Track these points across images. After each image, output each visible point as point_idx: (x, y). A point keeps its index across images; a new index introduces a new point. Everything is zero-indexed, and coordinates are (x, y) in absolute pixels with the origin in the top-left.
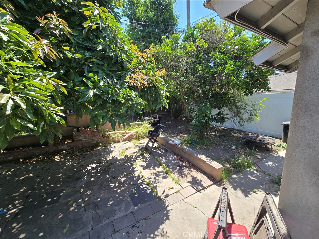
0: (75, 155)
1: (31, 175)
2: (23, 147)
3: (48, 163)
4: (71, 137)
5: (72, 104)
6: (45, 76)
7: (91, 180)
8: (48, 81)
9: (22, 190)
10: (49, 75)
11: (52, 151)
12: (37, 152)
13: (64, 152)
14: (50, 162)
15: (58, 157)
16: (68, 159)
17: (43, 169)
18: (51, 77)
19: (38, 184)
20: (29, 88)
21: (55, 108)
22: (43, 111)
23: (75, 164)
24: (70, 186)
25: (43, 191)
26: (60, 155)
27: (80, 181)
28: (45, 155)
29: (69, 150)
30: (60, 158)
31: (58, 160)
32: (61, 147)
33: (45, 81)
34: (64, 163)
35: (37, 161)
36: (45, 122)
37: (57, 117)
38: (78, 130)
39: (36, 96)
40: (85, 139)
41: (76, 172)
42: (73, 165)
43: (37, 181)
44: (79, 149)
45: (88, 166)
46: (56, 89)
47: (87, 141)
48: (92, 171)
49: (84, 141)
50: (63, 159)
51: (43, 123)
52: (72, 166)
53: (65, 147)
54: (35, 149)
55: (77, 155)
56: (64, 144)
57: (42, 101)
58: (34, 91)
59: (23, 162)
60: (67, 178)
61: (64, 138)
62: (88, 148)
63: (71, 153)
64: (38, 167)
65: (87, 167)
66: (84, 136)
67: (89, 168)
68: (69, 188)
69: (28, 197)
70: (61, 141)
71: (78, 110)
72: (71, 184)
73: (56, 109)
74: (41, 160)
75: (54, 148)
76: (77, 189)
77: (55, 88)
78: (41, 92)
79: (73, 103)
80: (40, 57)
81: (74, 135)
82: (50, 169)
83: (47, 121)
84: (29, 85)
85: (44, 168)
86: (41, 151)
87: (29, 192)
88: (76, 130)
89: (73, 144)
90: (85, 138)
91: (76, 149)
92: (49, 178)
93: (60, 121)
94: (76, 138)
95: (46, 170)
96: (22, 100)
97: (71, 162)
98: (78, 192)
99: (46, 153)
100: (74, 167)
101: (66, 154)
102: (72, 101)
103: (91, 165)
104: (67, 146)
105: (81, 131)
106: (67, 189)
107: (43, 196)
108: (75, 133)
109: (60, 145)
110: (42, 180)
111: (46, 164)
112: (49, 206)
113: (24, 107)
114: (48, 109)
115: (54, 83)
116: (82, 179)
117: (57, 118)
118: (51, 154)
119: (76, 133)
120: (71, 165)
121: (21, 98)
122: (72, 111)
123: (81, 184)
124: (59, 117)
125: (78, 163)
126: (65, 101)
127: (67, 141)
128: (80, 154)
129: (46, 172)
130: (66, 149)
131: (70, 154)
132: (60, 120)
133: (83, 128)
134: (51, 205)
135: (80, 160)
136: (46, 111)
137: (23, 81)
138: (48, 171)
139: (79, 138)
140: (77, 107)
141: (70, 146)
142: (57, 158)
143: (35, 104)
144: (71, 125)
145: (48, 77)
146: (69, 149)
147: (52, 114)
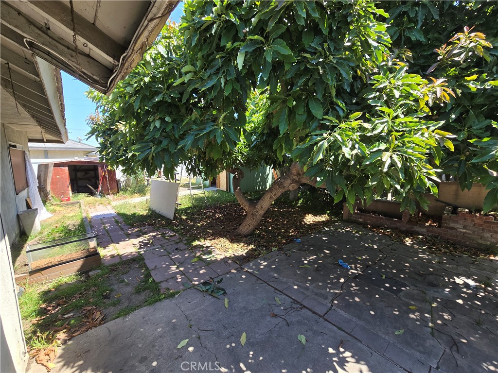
0: (436, 249)
1: (375, 246)
2: (374, 212)
3: (396, 242)
4: (437, 218)
5: (456, 165)
6: (428, 128)
7: (458, 301)
8: (431, 134)
9: (364, 257)
10: (433, 126)
11: (404, 229)
12: (387, 223)
13: (421, 237)
14: (398, 241)
15: (410, 240)
16: (424, 249)
17: (388, 246)
18: (435, 129)
19: (380, 260)
20: (408, 145)
21: (430, 170)
22: (415, 172)
23: (434, 262)
24: (416, 286)
25: (383, 270)
26: (413, 238)
27: (435, 290)
28: (394, 230)
29: (429, 238)
30: (411, 243)
31: (409, 245)
32: (417, 228)
33: (426, 135)
34: (416, 252)
35: (383, 234)
36: (412, 186)
37: (428, 182)
38: (455, 211)
39: (414, 154)
40: (464, 231)
41: (431, 273)
42: (429, 261)
43: (379, 257)
44: (448, 243)
45: (458, 277)
46: (439, 144)
47: (466, 235)
48: (463, 288)
49: (461, 232)
50: (416, 246)
51: (409, 187)
52: (427, 262)
53: (424, 230)
54: (386, 219)
55: (441, 251)
56: (424, 226)
57: (417, 160)
58: (413, 148)
59: (370, 229)
60: (415, 273)
61: (427, 217)
62: (466, 248)
63: (432, 242)
64: (384, 241)
65: (455, 277)
66: (465, 224)
67: (459, 281)
68: (416, 288)
69: (368, 266)
70: (420, 220)
71: (466, 175)
72: (420, 286)
73: (430, 172)
74: (388, 235)
75: (408, 226)
76: (428, 298)
77: (437, 143)
78: (420, 149)
79: (459, 165)
80: (427, 104)
81: (444, 216)
82: (396, 250)
83: (414, 185)
84: (408, 142)
85: (390, 245)
86: (391, 223)
87: (370, 263)
88: (451, 210)
89: (440, 230)
90: (465, 227)
91: (442, 240)
92: (393, 260)
93: (431, 188)
94: (446, 223)
95: (392, 249)
96: (399, 158)
97: (428, 255)
98: (427, 304)
99: (396, 228)
100: (430, 265)
101: (422, 242)
102: (458, 160)
103: (464, 279)
104: (428, 231)
105: (460, 214)
106: (412, 287)
107: (382, 276)
108: (448, 214)
109: (416, 224)
110: (385, 258)
111: (393, 242)
112: (385, 291)
113: (400, 165)
114: (419, 171)
115: (437, 136)
116: (440, 288)
117: (429, 184)
118: (402, 232)
119: (450, 215)
120: (426, 259)
121: (398, 157)
122: (451, 177)
123: (436, 295)
124: (432, 183)
125: (438, 262)
126: (445, 160)
127: (430, 222)
128: (448, 251)
129: (391, 252)
130: (424, 234)
131: (428, 243)
132: (432, 186)
133: (467, 210)
134: (389, 293)
135: (445, 260)
136: (417, 172)
137: (404, 137)
138: (394, 252)
139: (452, 225)
140: (466, 170)
141: (432, 232)
142: (408, 241)
143: (408, 164)
144: (443, 200)
145: (432, 128)
146: (429, 236)
147: (423, 177)
